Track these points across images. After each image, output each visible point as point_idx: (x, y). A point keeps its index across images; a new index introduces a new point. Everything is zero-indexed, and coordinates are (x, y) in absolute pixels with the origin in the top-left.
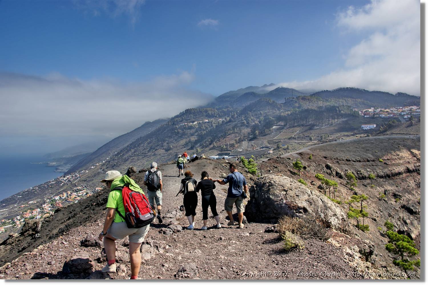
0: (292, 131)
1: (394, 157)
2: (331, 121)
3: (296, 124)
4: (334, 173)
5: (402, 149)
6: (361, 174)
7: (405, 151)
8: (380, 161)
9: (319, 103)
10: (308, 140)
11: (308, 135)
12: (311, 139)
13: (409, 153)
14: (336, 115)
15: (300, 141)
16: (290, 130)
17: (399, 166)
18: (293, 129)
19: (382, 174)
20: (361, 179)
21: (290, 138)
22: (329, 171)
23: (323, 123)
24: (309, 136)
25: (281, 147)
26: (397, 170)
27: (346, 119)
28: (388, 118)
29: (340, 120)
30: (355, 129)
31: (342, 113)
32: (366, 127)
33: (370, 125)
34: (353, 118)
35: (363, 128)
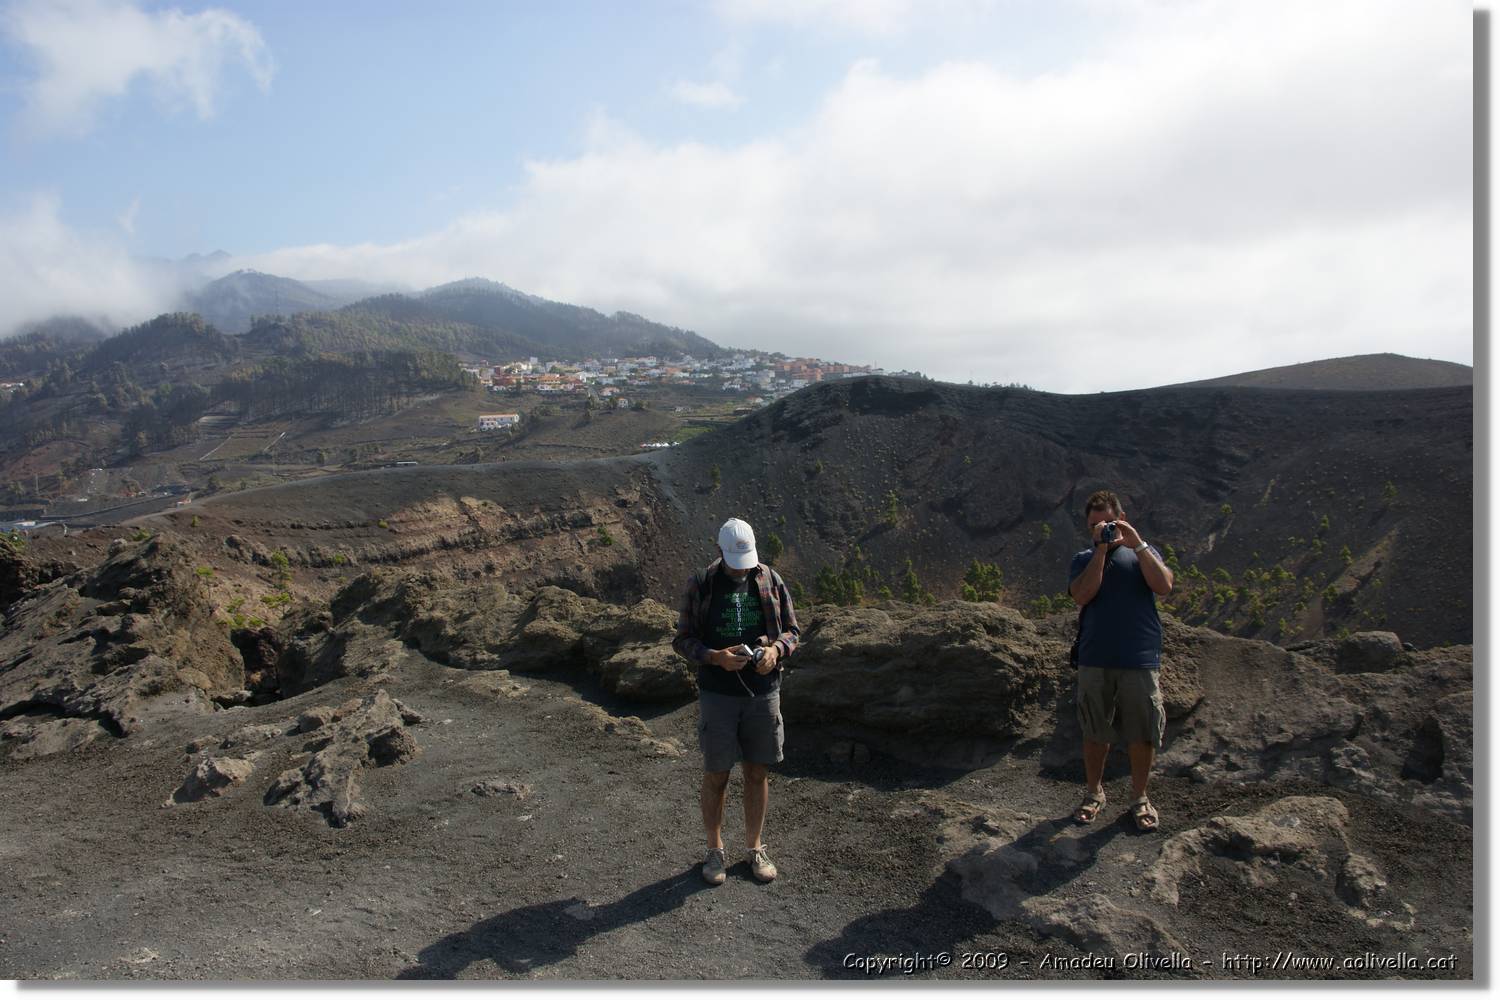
0: (264, 435)
1: (416, 516)
2: (388, 402)
3: (278, 412)
4: (249, 555)
5: (443, 497)
6: (319, 555)
7: (446, 500)
8: (381, 527)
9: (367, 337)
10: (312, 463)
11: (314, 447)
12: (320, 461)
13: (455, 505)
14: (406, 383)
15: (285, 467)
16: (257, 430)
17: (423, 536)
18: (267, 427)
19: (377, 553)
20: (319, 567)
21: (255, 457)
22: (234, 551)
23: (364, 409)
24: (316, 450)
25: (221, 488)
26: (414, 543)
27: (434, 397)
28: (559, 396)
29: (417, 400)
30: (460, 428)
31: (423, 378)
32: (492, 421)
33: (503, 416)
34: (454, 394)
35: (482, 424)
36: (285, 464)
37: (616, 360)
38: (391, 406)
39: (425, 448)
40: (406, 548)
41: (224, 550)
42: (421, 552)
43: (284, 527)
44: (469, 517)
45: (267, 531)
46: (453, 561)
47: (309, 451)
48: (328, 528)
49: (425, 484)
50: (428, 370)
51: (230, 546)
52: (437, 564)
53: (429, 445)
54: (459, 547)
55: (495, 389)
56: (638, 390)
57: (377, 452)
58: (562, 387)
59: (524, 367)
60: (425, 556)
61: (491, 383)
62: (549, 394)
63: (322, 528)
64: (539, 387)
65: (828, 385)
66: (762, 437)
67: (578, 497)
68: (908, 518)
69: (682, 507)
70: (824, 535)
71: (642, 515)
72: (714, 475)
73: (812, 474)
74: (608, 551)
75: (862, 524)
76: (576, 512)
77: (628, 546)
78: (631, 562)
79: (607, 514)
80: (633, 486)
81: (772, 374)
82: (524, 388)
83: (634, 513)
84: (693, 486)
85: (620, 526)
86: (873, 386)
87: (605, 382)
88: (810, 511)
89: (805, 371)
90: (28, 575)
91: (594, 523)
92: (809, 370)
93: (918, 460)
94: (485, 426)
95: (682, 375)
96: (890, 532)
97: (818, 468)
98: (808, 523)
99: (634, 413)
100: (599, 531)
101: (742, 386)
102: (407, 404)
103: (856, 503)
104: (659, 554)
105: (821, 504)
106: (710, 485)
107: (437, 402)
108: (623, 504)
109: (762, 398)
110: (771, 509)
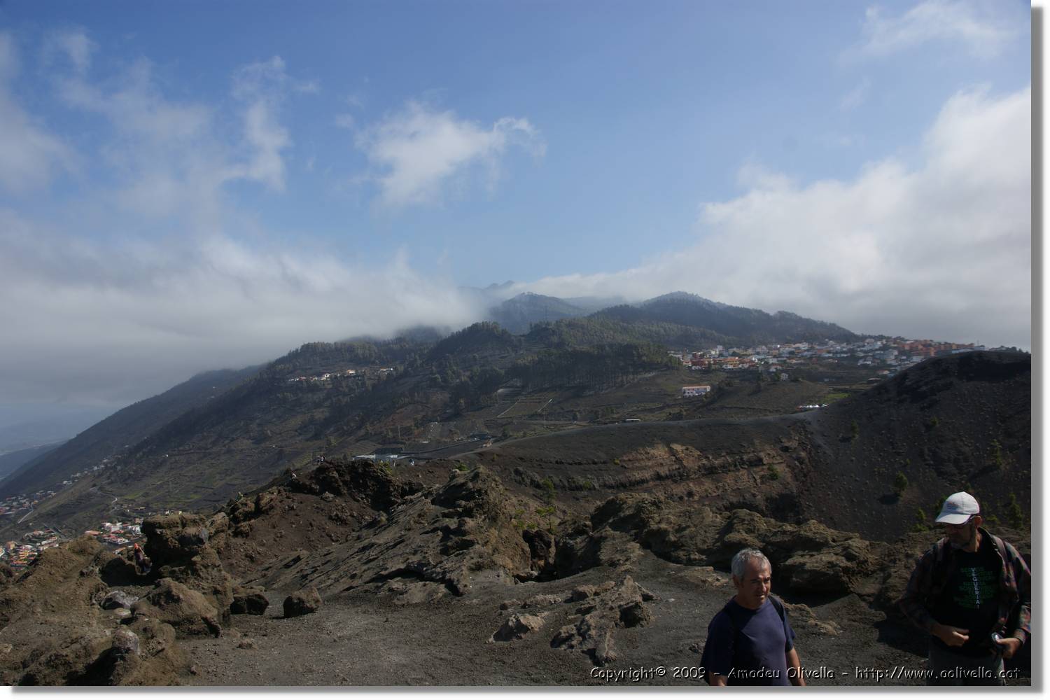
0: (537, 401)
1: (639, 457)
2: (620, 379)
3: (547, 386)
4: (528, 481)
5: (657, 443)
6: (574, 482)
7: (660, 447)
8: (616, 464)
10: (570, 420)
11: (572, 409)
12: (575, 418)
13: (666, 449)
14: (632, 365)
15: (552, 422)
16: (534, 398)
17: (644, 471)
18: (540, 396)
19: (612, 482)
20: (574, 490)
21: (533, 415)
22: (518, 478)
23: (604, 383)
24: (573, 411)
25: (511, 436)
26: (638, 476)
27: (652, 374)
28: (739, 372)
29: (639, 377)
30: (669, 395)
31: (644, 361)
32: (691, 390)
33: (699, 387)
34: (665, 372)
35: (685, 392)
36: (551, 420)
37: (779, 346)
38: (622, 381)
39: (644, 410)
40: (633, 478)
41: (512, 477)
42: (643, 481)
43: (551, 463)
44: (676, 458)
45: (540, 465)
46: (665, 489)
47: (568, 412)
48: (580, 464)
49: (646, 435)
50: (647, 356)
51: (516, 474)
52: (654, 491)
53: (648, 408)
54: (669, 479)
55: (693, 368)
56: (795, 367)
57: (612, 413)
58: (740, 366)
59: (713, 353)
60: (645, 485)
61: (690, 364)
62: (731, 371)
63: (576, 464)
64: (724, 366)
65: (940, 360)
66: (889, 400)
67: (753, 444)
68: (1010, 461)
69: (829, 452)
70: (940, 474)
71: (800, 458)
72: (853, 429)
73: (929, 427)
74: (775, 484)
75: (972, 466)
76: (751, 455)
77: (789, 480)
78: (792, 493)
79: (774, 457)
80: (793, 436)
81: (896, 353)
82: (713, 367)
83: (794, 456)
84: (838, 436)
85: (784, 465)
86: (977, 359)
87: (771, 362)
88: (929, 455)
89: (922, 349)
90: (395, 489)
91: (765, 463)
92: (924, 349)
93: (1017, 416)
94: (687, 394)
95: (827, 355)
96: (995, 472)
97: (935, 423)
98: (927, 465)
99: (793, 383)
100: (769, 469)
101: (872, 362)
102: (633, 379)
103: (966, 449)
104: (813, 486)
105: (937, 450)
106: (851, 436)
107: (653, 377)
108: (786, 449)
109: (889, 370)
110: (899, 454)
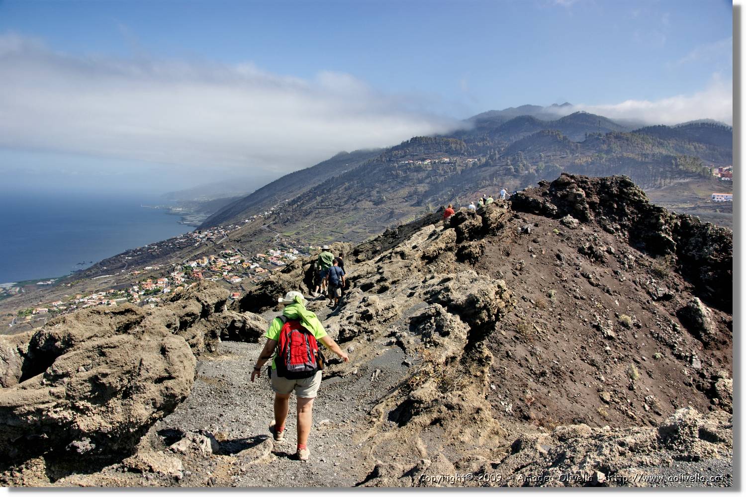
2: (658, 182)
9: (646, 147)
14: (670, 172)
27: (687, 180)
29: (676, 181)
30: (700, 199)
31: (680, 170)
32: (720, 197)
34: (698, 180)
35: (714, 198)
38: (660, 184)
50: (683, 165)
55: (723, 179)
61: (719, 176)
94: (716, 199)
102: (670, 183)
107: (687, 184)
